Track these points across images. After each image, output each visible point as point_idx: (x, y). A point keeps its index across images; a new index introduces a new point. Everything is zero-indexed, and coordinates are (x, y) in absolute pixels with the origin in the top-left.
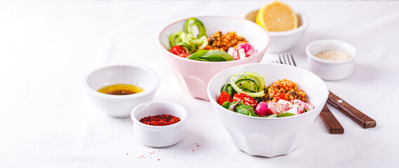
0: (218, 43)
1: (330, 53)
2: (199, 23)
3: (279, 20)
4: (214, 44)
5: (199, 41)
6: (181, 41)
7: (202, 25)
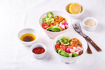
0: (57, 21)
1: (90, 21)
2: (52, 13)
3: (76, 9)
4: (56, 21)
5: (51, 20)
6: (46, 21)
7: (52, 14)
